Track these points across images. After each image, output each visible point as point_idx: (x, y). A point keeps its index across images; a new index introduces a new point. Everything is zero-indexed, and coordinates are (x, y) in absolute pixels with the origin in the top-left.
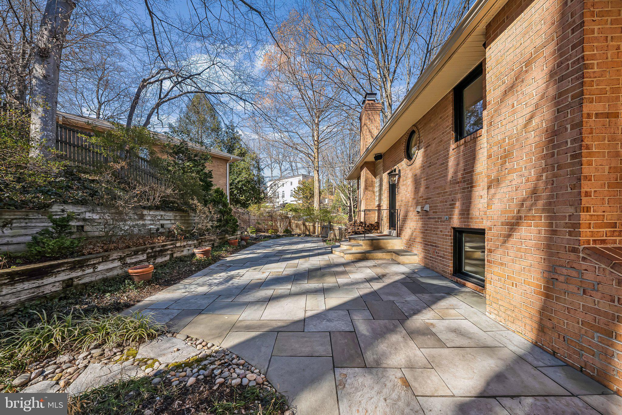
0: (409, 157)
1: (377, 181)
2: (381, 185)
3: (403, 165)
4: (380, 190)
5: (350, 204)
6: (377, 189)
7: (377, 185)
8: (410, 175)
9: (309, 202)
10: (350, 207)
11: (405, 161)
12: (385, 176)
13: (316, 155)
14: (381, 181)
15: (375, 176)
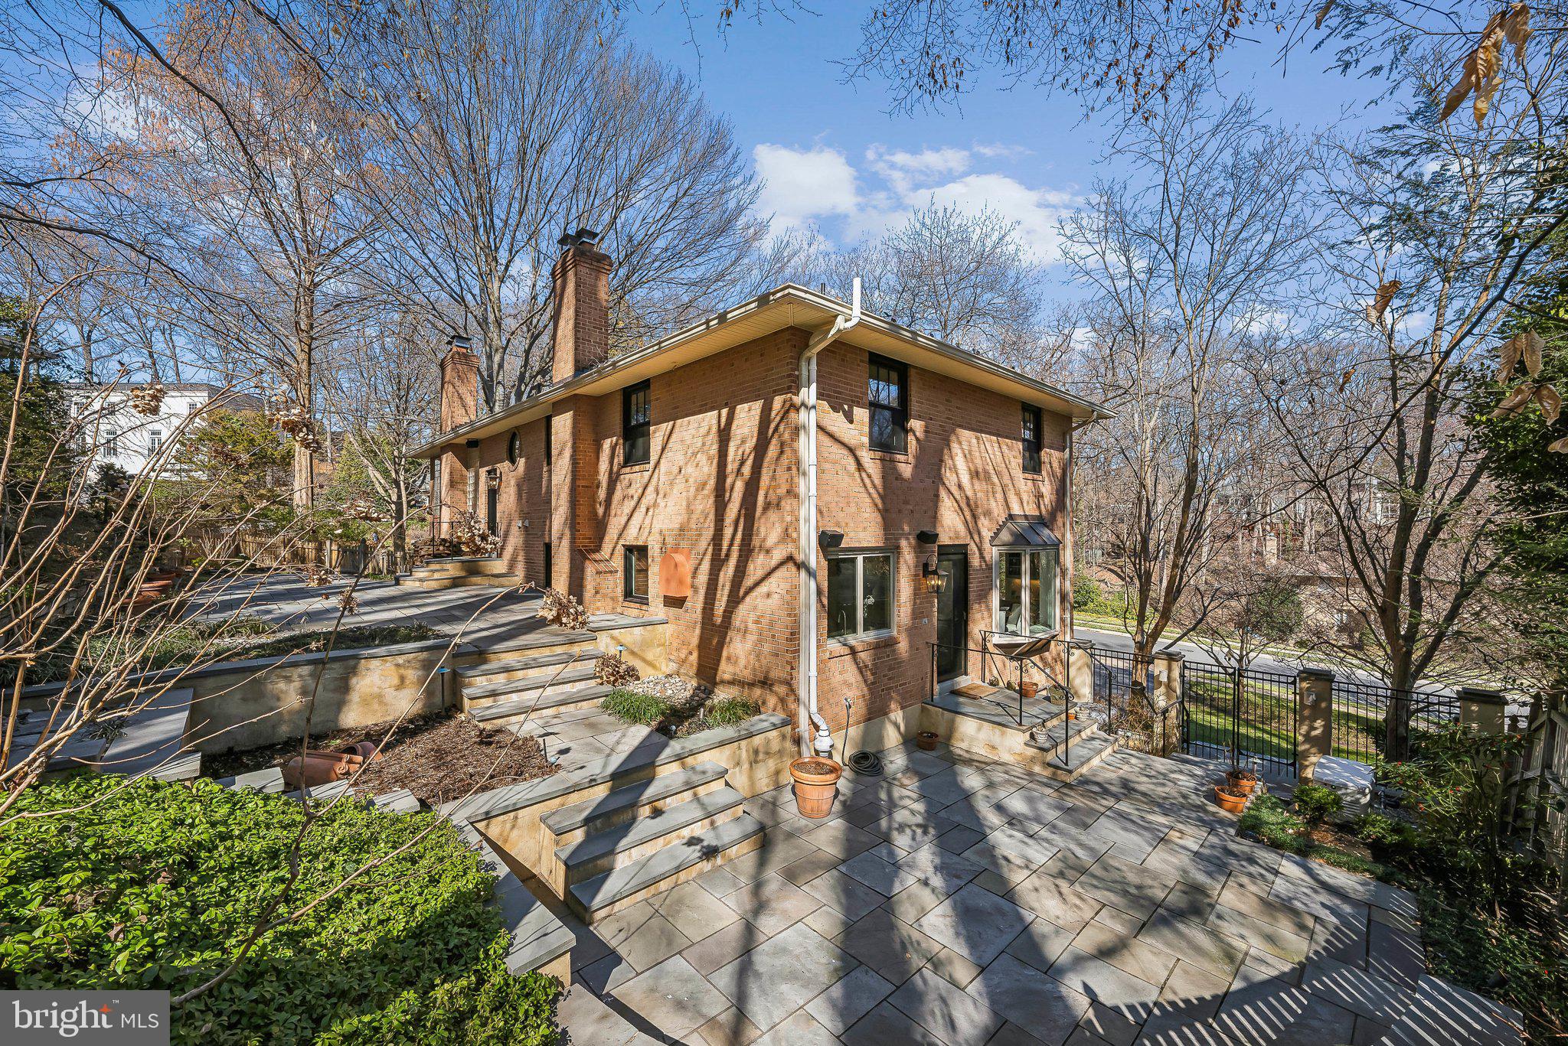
0: (513, 461)
1: (471, 475)
2: (476, 484)
3: (504, 467)
4: (476, 490)
5: (400, 497)
6: (470, 488)
7: (471, 481)
8: (513, 482)
9: (245, 479)
10: (399, 504)
11: (507, 463)
12: (483, 472)
13: (304, 366)
14: (477, 477)
15: (467, 468)
